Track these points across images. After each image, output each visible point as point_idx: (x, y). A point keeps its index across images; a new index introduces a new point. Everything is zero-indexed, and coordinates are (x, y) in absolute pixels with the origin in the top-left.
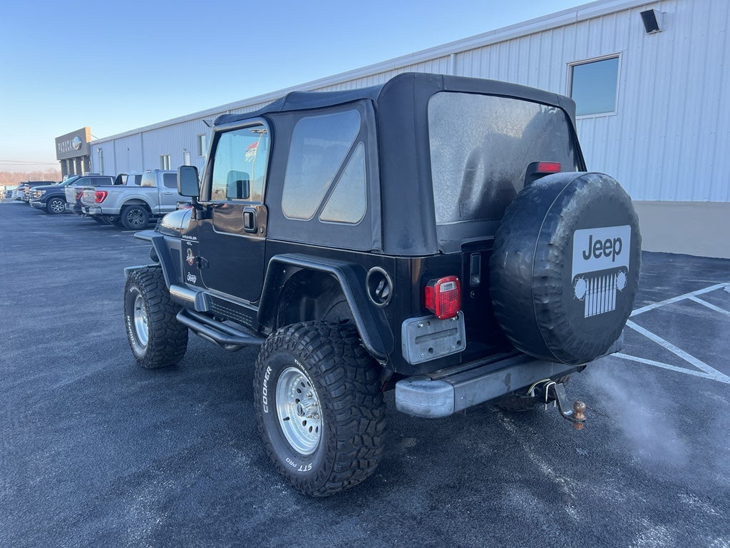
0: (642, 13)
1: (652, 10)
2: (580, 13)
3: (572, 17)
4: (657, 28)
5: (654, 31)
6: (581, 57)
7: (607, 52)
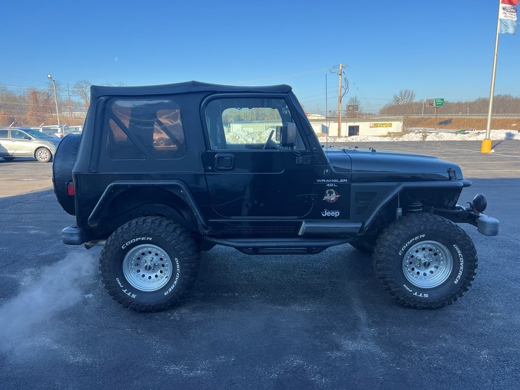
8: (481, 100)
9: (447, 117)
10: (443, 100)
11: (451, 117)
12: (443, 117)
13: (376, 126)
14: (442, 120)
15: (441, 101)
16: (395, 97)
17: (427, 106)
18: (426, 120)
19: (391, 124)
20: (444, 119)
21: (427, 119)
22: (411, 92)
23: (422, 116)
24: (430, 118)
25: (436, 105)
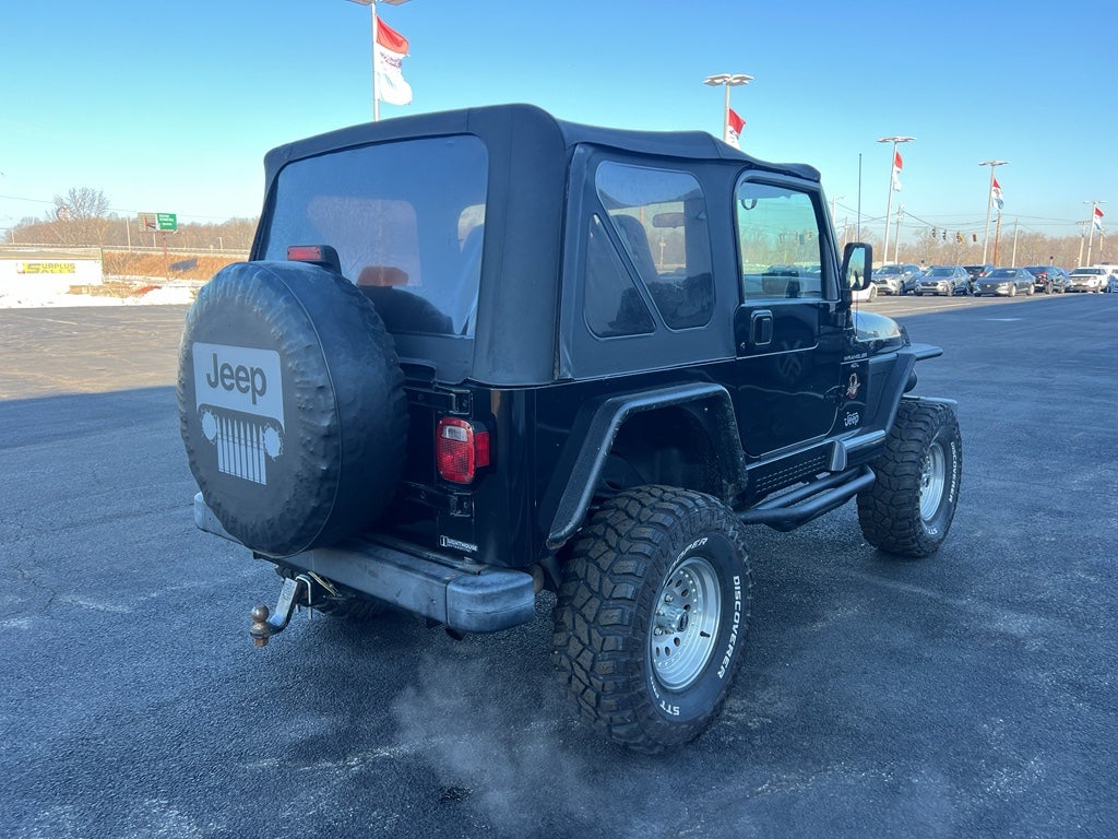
8: (238, 222)
9: (186, 255)
10: (173, 216)
11: (193, 254)
12: (177, 253)
13: (34, 269)
14: (176, 261)
15: (171, 220)
16: (59, 202)
17: (143, 228)
18: (139, 259)
19: (73, 266)
20: (179, 257)
21: (143, 256)
22: (97, 195)
23: (130, 249)
24: (148, 256)
25: (162, 227)
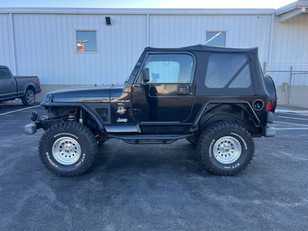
0: (106, 17)
1: (110, 17)
2: (79, 11)
3: (76, 11)
4: (110, 24)
5: (109, 25)
6: (81, 28)
7: (91, 28)
